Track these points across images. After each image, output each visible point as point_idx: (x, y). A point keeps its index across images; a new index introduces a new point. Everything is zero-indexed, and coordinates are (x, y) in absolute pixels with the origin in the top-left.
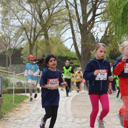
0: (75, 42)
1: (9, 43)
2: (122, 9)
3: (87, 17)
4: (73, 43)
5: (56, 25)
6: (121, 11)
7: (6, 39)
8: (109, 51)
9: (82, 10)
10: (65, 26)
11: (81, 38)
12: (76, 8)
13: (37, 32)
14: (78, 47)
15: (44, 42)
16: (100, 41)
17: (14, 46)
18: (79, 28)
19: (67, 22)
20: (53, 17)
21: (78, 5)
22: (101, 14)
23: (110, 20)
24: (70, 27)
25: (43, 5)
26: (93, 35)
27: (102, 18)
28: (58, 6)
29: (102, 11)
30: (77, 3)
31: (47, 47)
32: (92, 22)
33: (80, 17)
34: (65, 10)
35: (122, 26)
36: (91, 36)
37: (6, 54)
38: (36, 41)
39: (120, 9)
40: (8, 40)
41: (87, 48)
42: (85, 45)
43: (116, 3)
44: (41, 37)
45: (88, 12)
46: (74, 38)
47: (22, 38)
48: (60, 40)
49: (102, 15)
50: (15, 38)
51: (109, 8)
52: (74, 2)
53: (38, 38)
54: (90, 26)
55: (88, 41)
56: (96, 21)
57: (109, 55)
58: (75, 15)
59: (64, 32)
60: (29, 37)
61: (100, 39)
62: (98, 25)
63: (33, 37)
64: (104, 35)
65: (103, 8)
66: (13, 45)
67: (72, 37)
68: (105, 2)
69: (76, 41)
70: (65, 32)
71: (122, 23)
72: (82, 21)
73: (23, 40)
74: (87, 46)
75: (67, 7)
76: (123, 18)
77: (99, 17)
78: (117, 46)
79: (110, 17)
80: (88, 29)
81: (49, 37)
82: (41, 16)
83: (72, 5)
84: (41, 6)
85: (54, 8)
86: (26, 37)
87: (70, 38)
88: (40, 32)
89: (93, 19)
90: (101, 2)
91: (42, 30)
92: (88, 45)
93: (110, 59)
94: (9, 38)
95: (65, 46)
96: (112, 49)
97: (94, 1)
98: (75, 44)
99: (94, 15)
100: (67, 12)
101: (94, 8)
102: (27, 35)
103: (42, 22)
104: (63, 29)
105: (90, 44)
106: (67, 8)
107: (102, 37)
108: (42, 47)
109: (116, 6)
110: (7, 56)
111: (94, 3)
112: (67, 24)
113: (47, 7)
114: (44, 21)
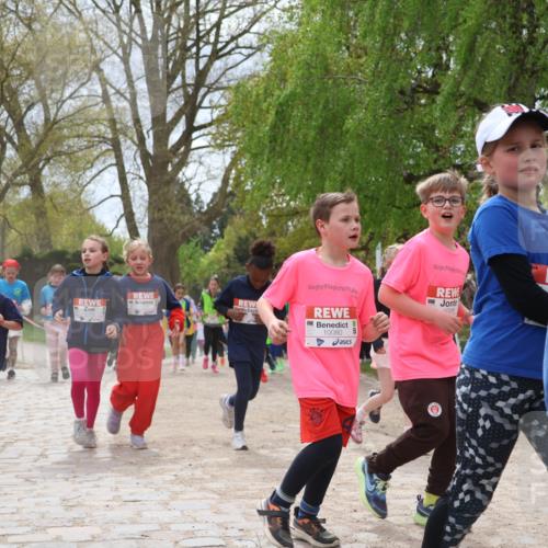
0: (128, 209)
2: (273, 112)
3: (169, 134)
4: (123, 212)
5: (68, 155)
6: (271, 117)
8: (235, 239)
9: (153, 108)
10: (98, 157)
11: (147, 197)
12: (133, 103)
13: (5, 174)
14: (138, 225)
15: (28, 207)
16: (206, 208)
18: (141, 166)
19: (105, 147)
20: (60, 129)
21: (138, 96)
22: (210, 124)
23: (239, 143)
24: (114, 161)
25: (26, 90)
27: (215, 139)
28: (76, 94)
29: (215, 116)
30: (136, 88)
31: (38, 221)
32: (182, 149)
33: (145, 131)
34: (97, 109)
35: (268, 161)
36: (179, 192)
39: (267, 112)
41: (166, 227)
42: (161, 220)
43: (254, 93)
44: (17, 192)
45: (169, 117)
46: (125, 196)
48: (80, 201)
49: (213, 129)
51: (236, 107)
52: (126, 85)
53: (9, 194)
54: (176, 160)
55: (170, 205)
57: (235, 250)
58: (130, 124)
59: (94, 178)
61: (209, 200)
62: (203, 159)
64: (220, 189)
65: (216, 107)
67: (119, 193)
68: (223, 88)
69: (131, 206)
70: (98, 178)
71: (270, 152)
72: (151, 144)
74: (166, 221)
75: (106, 98)
76: (273, 139)
77: (204, 135)
78: (258, 225)
80: (170, 169)
81: (47, 190)
82: (19, 126)
83: (122, 95)
84: (22, 93)
85: (64, 102)
87: (112, 196)
88: (15, 175)
89: (186, 139)
90: (210, 89)
91: (21, 168)
92: (170, 219)
93: (238, 264)
95: (97, 220)
96: (244, 233)
97: (189, 85)
98: (129, 215)
99: (190, 129)
100: (105, 114)
101: (191, 108)
103: (22, 145)
104: (92, 166)
105: (175, 216)
106: (103, 101)
107: (215, 195)
108: (21, 223)
111: (190, 90)
112: (102, 154)
113: (39, 97)
114: (29, 142)
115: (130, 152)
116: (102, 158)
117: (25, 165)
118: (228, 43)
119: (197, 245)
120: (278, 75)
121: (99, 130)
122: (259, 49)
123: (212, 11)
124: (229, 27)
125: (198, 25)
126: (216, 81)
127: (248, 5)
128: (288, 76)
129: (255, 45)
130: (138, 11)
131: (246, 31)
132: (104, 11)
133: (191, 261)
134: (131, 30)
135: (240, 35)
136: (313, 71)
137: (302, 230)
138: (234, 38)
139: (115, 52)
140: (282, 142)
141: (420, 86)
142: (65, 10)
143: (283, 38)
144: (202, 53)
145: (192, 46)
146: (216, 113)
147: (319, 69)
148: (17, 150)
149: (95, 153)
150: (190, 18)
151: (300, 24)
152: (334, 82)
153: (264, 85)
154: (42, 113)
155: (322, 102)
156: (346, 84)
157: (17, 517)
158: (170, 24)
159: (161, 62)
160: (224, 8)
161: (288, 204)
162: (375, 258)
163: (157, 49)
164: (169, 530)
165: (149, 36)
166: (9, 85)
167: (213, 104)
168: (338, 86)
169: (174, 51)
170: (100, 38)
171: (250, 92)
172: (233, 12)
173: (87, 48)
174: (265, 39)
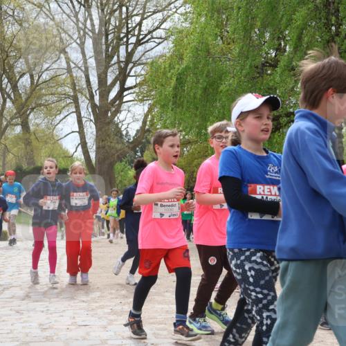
0: (83, 140)
2: (175, 79)
3: (109, 92)
4: (79, 142)
5: (45, 106)
6: (173, 82)
9: (99, 78)
10: (64, 107)
11: (95, 133)
12: (86, 72)
13: (6, 118)
14: (89, 150)
15: (20, 138)
16: (132, 139)
18: (91, 113)
19: (69, 101)
20: (41, 89)
21: (90, 69)
22: (135, 86)
23: (153, 99)
24: (74, 110)
25: (19, 65)
26: (118, 128)
27: (138, 96)
28: (51, 68)
29: (138, 82)
30: (88, 64)
31: (26, 148)
32: (117, 102)
33: (94, 91)
34: (64, 77)
36: (115, 129)
38: (3, 137)
39: (171, 79)
41: (107, 152)
42: (104, 147)
43: (163, 66)
44: (13, 130)
46: (81, 132)
48: (52, 135)
49: (137, 90)
51: (151, 76)
52: (82, 61)
53: (8, 131)
54: (114, 109)
55: (109, 137)
56: (125, 99)
58: (85, 86)
59: (61, 121)
64: (141, 127)
65: (138, 76)
67: (77, 130)
68: (143, 64)
69: (85, 138)
70: (64, 120)
71: (173, 105)
72: (98, 99)
74: (107, 148)
75: (69, 70)
76: (175, 96)
77: (131, 93)
80: (109, 114)
81: (32, 128)
82: (15, 88)
83: (79, 68)
84: (17, 67)
85: (43, 72)
87: (73, 132)
88: (12, 119)
89: (120, 96)
90: (135, 64)
91: (16, 114)
92: (109, 147)
95: (64, 147)
97: (122, 62)
98: (83, 144)
99: (123, 89)
100: (69, 80)
101: (123, 76)
103: (17, 100)
104: (60, 113)
105: (112, 145)
106: (68, 72)
107: (138, 131)
108: (16, 149)
111: (122, 65)
112: (67, 105)
113: (27, 70)
114: (21, 97)
115: (84, 104)
116: (67, 108)
117: (18, 112)
118: (146, 35)
119: (126, 163)
120: (178, 56)
121: (65, 90)
122: (165, 39)
123: (137, 15)
124: (147, 25)
125: (128, 24)
126: (139, 60)
127: (159, 11)
128: (184, 56)
129: (163, 36)
130: (90, 15)
131: (158, 28)
132: (68, 16)
133: (123, 173)
134: (86, 27)
135: (154, 30)
136: (199, 52)
137: (193, 153)
138: (150, 32)
139: (75, 41)
140: (180, 98)
141: (267, 62)
142: (44, 15)
143: (181, 32)
144: (130, 42)
145: (124, 37)
146: (139, 80)
147: (204, 51)
148: (13, 103)
149: (63, 105)
150: (123, 19)
151: (191, 23)
152: (213, 60)
153: (169, 61)
154: (29, 80)
155: (205, 72)
156: (221, 61)
157: (11, 336)
158: (110, 24)
159: (104, 47)
160: (144, 13)
161: (184, 137)
163: (101, 39)
165: (97, 31)
166: (9, 62)
167: (137, 74)
168: (216, 62)
169: (113, 40)
170: (65, 32)
171: (160, 66)
172: (150, 16)
173: (58, 39)
174: (170, 33)
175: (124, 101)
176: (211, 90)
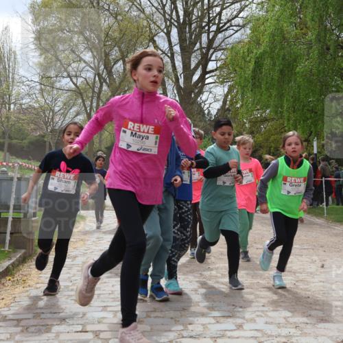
1: (52, 119)
2: (253, 63)
3: (192, 76)
6: (252, 66)
7: (47, 113)
9: (184, 63)
12: (172, 58)
13: (102, 100)
16: (213, 118)
17: (61, 125)
18: (177, 95)
21: (176, 55)
22: (216, 70)
23: (233, 81)
24: (162, 92)
25: (114, 53)
26: (201, 107)
27: (219, 78)
29: (218, 65)
30: (174, 50)
32: (200, 84)
33: (179, 75)
35: (252, 91)
36: (198, 109)
37: (46, 139)
39: (250, 62)
40: (51, 114)
43: (242, 51)
45: (193, 66)
47: (75, 111)
49: (217, 73)
50: (62, 111)
51: (231, 60)
52: (168, 49)
54: (197, 90)
56: (207, 81)
58: (171, 71)
60: (88, 109)
61: (215, 113)
62: (212, 90)
63: (95, 109)
64: (222, 107)
65: (219, 60)
66: (59, 124)
68: (223, 49)
71: (252, 86)
72: (183, 82)
73: (78, 114)
76: (254, 78)
77: (212, 76)
78: (244, 127)
79: (231, 76)
80: (193, 96)
82: (110, 73)
83: (166, 54)
84: (111, 55)
86: (83, 108)
89: (202, 78)
90: (216, 50)
94: (53, 111)
97: (204, 48)
99: (205, 72)
101: (205, 60)
102: (84, 105)
103: (111, 84)
107: (218, 110)
109: (243, 58)
110: (48, 144)
111: (204, 51)
113: (121, 57)
114: (115, 82)
115: (170, 86)
118: (225, 24)
119: (209, 140)
120: (255, 41)
122: (243, 26)
123: (216, 6)
124: (227, 14)
125: (209, 14)
126: (219, 45)
127: (237, 2)
128: (261, 41)
129: (241, 24)
130: (176, 8)
131: (236, 16)
132: (156, 8)
134: (172, 18)
135: (233, 19)
136: (276, 38)
137: (270, 130)
138: (229, 21)
139: (163, 31)
140: (259, 79)
141: (339, 45)
142: (135, 8)
143: (258, 19)
144: (211, 30)
145: (205, 26)
146: (219, 64)
147: (279, 37)
148: (108, 87)
150: (205, 10)
151: (267, 12)
152: (288, 44)
153: (247, 46)
154: (122, 66)
155: (281, 56)
156: (295, 45)
158: (193, 14)
159: (188, 35)
160: (224, 4)
161: (261, 115)
162: (313, 146)
163: (186, 28)
164: (199, 306)
165: (181, 21)
167: (218, 58)
168: (290, 46)
169: (196, 29)
170: (155, 23)
171: (239, 51)
172: (228, 6)
173: (148, 29)
174: (247, 21)
175: (206, 82)
176: (286, 72)
